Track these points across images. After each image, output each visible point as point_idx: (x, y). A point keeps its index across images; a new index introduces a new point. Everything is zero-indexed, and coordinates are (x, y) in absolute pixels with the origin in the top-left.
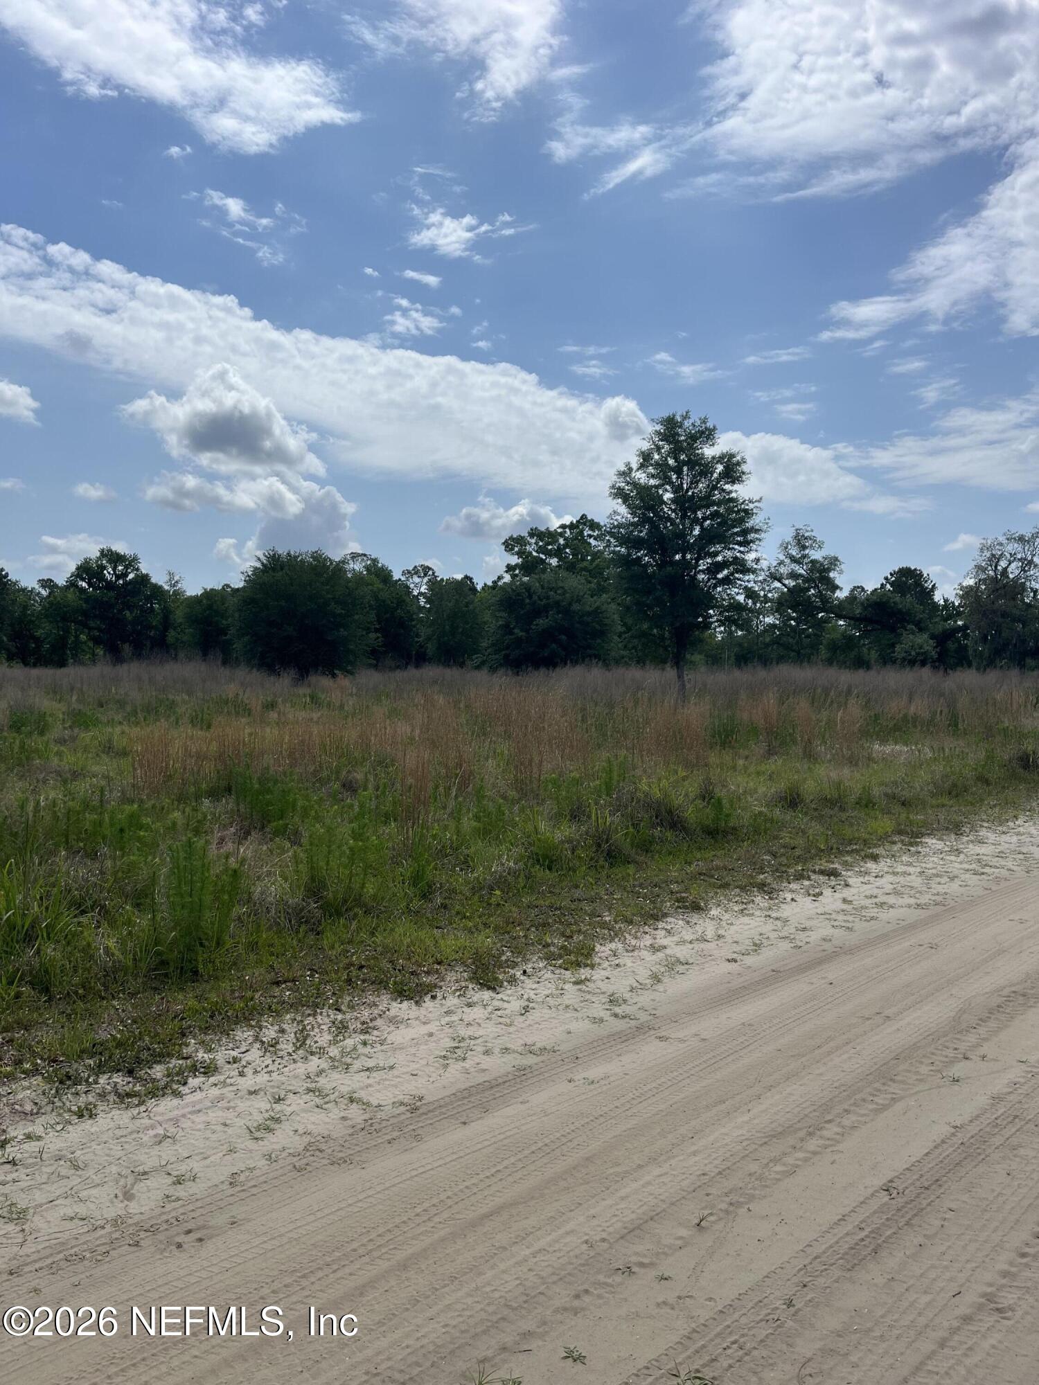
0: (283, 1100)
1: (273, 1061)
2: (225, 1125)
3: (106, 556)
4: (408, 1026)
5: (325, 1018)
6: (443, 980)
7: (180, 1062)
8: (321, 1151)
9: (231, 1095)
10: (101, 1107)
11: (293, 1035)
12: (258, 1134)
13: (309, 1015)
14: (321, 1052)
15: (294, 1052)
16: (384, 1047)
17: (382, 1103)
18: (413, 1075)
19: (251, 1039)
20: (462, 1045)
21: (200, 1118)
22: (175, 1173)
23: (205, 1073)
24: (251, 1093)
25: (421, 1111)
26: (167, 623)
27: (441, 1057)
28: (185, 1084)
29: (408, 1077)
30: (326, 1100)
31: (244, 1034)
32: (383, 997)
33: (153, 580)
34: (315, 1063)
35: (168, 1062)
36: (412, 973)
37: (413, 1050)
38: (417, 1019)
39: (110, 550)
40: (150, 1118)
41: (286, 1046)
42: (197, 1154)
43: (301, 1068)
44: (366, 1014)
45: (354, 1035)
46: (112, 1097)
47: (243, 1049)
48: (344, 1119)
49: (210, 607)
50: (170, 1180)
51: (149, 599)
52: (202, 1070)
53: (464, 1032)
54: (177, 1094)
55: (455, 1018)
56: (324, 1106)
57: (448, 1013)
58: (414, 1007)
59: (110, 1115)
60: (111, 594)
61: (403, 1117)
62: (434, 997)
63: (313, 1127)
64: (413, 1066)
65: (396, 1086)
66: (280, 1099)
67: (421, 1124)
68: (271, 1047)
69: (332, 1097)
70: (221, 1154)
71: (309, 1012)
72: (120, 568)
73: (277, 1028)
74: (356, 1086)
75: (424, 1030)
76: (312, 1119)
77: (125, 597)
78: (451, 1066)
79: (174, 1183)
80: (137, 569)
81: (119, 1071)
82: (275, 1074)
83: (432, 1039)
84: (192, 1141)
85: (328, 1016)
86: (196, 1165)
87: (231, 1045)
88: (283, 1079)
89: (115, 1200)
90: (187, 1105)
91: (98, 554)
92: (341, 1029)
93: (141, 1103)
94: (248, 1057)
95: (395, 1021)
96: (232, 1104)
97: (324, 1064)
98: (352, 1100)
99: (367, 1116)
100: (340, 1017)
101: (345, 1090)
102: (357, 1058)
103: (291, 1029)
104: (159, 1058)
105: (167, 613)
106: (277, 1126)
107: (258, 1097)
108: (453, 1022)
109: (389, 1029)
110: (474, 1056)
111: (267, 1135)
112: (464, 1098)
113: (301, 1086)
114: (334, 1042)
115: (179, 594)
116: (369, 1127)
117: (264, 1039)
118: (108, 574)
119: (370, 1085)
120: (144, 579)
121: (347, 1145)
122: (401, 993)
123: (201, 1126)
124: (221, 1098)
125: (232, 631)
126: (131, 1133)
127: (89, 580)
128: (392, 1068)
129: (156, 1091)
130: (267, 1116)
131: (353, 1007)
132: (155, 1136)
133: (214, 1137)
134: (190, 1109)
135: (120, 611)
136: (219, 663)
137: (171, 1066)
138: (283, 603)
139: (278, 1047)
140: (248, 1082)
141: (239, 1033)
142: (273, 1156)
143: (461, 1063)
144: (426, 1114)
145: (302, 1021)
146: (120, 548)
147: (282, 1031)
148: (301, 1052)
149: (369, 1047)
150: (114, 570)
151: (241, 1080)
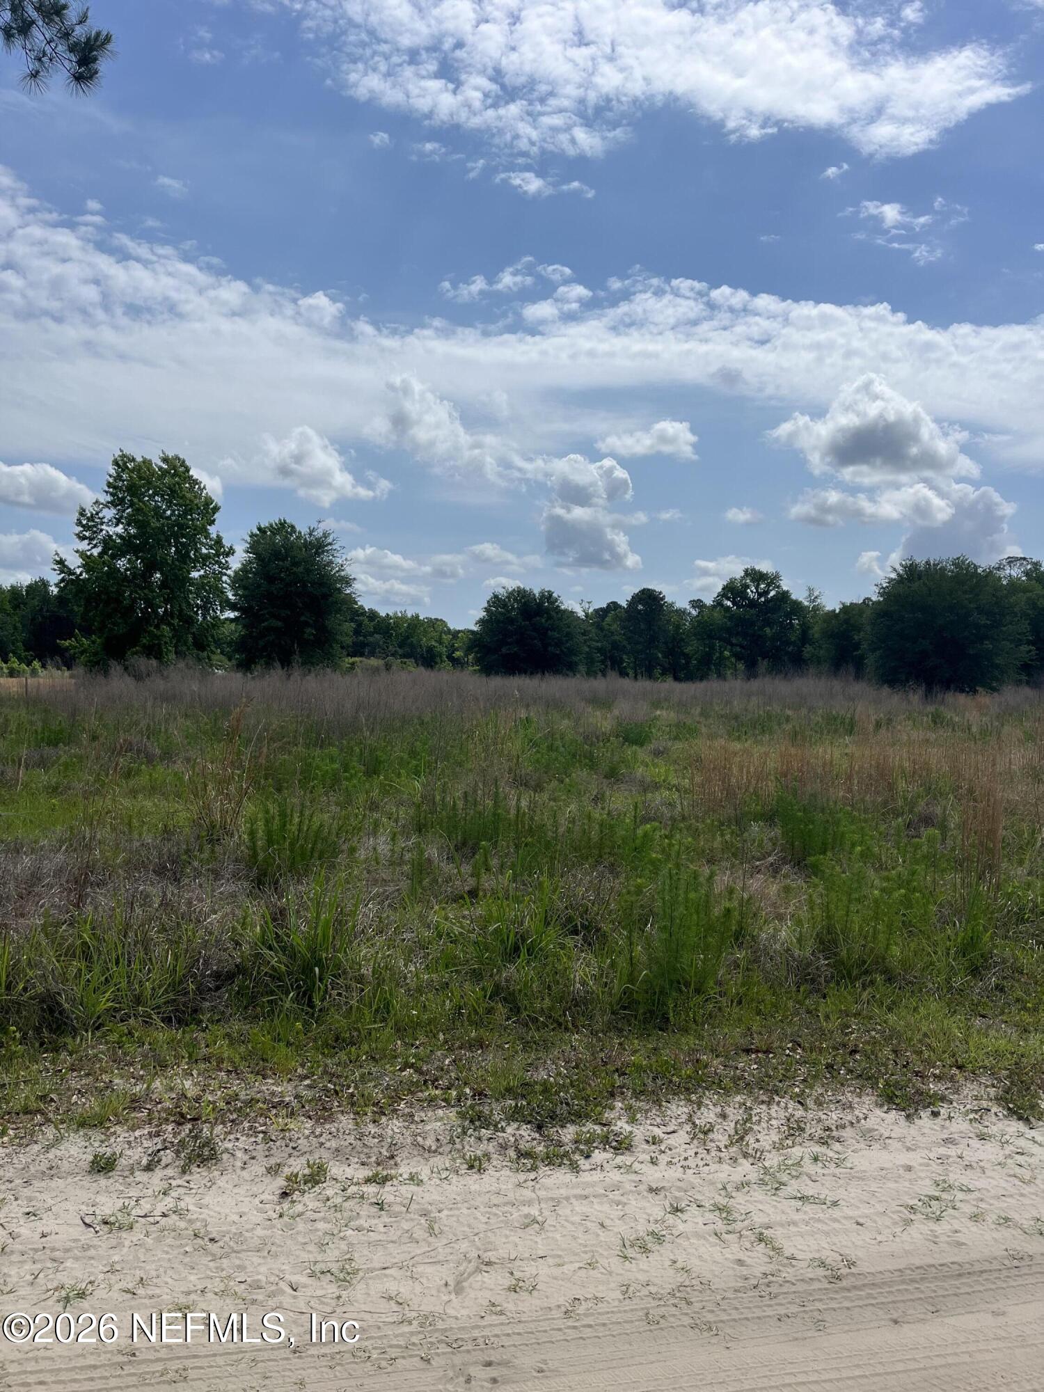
0: (681, 1211)
1: (696, 1153)
2: (602, 1225)
3: (750, 574)
4: (885, 1147)
5: (779, 1112)
6: (957, 1092)
7: (596, 1127)
8: (689, 1303)
9: (629, 1187)
10: (496, 1160)
11: (732, 1125)
12: (630, 1252)
13: (763, 1102)
14: (757, 1157)
15: (726, 1147)
16: (838, 1171)
17: (800, 1256)
18: (858, 1224)
19: (684, 1117)
20: (944, 1196)
21: (580, 1207)
22: (517, 1274)
23: (615, 1148)
24: (651, 1190)
25: (844, 1283)
26: (805, 638)
27: (906, 1207)
28: (588, 1157)
29: (850, 1225)
30: (730, 1228)
31: (678, 1109)
32: (866, 1099)
33: (793, 597)
34: (745, 1168)
35: (584, 1125)
36: (917, 1074)
37: (874, 1186)
38: (900, 1140)
39: (753, 570)
40: (534, 1191)
41: (720, 1138)
42: (554, 1256)
43: (724, 1173)
44: (834, 1116)
45: (807, 1144)
46: (512, 1153)
47: (669, 1129)
48: (740, 1262)
49: (847, 621)
50: (509, 1281)
51: (789, 615)
52: (614, 1144)
53: (957, 1176)
54: (575, 1168)
55: (952, 1151)
56: (725, 1236)
57: (948, 1141)
58: (902, 1121)
59: (498, 1174)
60: (753, 611)
61: (816, 1285)
62: (935, 1114)
63: (697, 1262)
64: (866, 1210)
65: (827, 1234)
66: (677, 1210)
67: (834, 1305)
68: (702, 1133)
69: (738, 1226)
70: (577, 1265)
71: (765, 1098)
72: (762, 586)
73: (719, 1109)
74: (776, 1218)
75: (904, 1158)
76: (702, 1250)
77: (766, 613)
78: (916, 1224)
79: (509, 1289)
80: (778, 587)
81: (529, 1122)
82: (691, 1171)
83: (908, 1175)
84: (558, 1236)
85: (786, 1108)
86: (543, 1270)
87: (658, 1120)
88: (696, 1180)
89: (443, 1289)
90: (577, 1185)
91: (742, 574)
92: (795, 1130)
93: (534, 1168)
94: (672, 1140)
95: (869, 1137)
96: (624, 1199)
97: (753, 1176)
98: (761, 1240)
99: (768, 1269)
100: (800, 1113)
101: (759, 1219)
102: (797, 1177)
103: (735, 1114)
104: (578, 1116)
105: (805, 629)
106: (655, 1247)
107: (657, 1197)
108: (948, 1157)
109: (857, 1146)
110: (955, 1218)
111: (639, 1256)
112: (913, 1281)
113: (710, 1196)
114: (778, 1147)
115: (818, 610)
116: (764, 1287)
117: (697, 1122)
118: (751, 592)
119: (795, 1223)
120: (784, 596)
121: (724, 1305)
122: (891, 1098)
123: (577, 1219)
124: (616, 1187)
125: (865, 646)
126: (506, 1204)
127: (734, 598)
128: (835, 1204)
129: (557, 1158)
130: (652, 1227)
131: (820, 1104)
132: (526, 1216)
133: (582, 1239)
134: (579, 1191)
135: (761, 628)
136: (851, 678)
137: (585, 1129)
138: (919, 615)
139: (711, 1136)
140: (653, 1175)
141: (674, 1107)
142: (631, 1289)
143: (932, 1225)
144: (849, 1290)
145: (751, 1109)
146: (765, 567)
147: (724, 1116)
148: (734, 1149)
149: (820, 1165)
150: (757, 588)
151: (647, 1169)
